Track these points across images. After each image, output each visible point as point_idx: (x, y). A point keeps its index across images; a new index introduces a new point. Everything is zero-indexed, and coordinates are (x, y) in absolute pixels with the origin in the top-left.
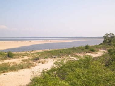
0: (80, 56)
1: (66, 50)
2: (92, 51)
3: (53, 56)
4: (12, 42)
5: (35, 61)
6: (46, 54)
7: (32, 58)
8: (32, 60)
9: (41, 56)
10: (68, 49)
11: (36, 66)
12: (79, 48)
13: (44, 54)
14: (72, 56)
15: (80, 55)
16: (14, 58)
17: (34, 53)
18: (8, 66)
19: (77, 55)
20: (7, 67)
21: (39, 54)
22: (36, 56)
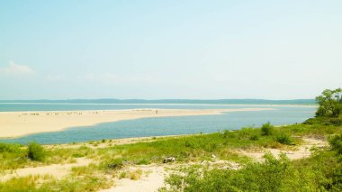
0: (245, 157)
1: (204, 137)
2: (283, 141)
3: (164, 157)
4: (43, 113)
5: (109, 171)
6: (145, 151)
7: (102, 163)
8: (100, 169)
9: (128, 157)
10: (209, 136)
11: (113, 188)
12: (243, 134)
13: (136, 151)
14: (222, 157)
15: (244, 153)
16: (48, 163)
17: (106, 149)
18: (29, 187)
19: (236, 155)
20: (25, 188)
21: (124, 152)
22: (113, 155)
